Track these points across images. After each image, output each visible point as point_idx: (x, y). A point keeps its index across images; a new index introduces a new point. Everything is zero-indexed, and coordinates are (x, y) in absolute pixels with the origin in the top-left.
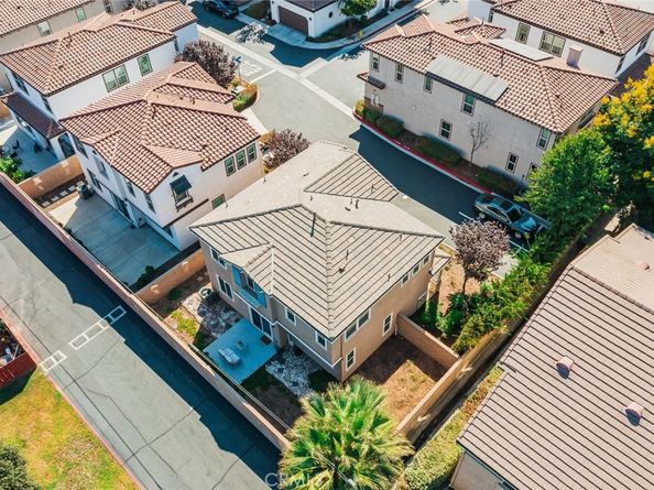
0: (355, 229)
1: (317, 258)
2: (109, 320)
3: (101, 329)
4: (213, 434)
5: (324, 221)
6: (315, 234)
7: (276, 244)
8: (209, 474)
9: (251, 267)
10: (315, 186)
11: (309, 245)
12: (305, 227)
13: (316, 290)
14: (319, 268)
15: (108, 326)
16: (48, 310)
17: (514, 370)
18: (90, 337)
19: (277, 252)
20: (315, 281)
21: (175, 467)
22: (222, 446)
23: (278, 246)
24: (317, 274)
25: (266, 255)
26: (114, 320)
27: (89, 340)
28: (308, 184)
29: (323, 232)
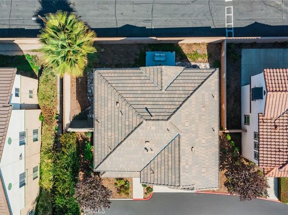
0: (131, 130)
1: (133, 99)
2: (229, 29)
3: (227, 23)
4: (135, 27)
5: (146, 120)
6: (145, 110)
7: (161, 92)
8: (122, 14)
9: (159, 70)
10: (177, 143)
11: (143, 103)
12: (154, 110)
13: (120, 85)
14: (128, 96)
15: (226, 26)
16: (262, 10)
17: (4, 106)
18: (227, 16)
19: (157, 89)
20: (124, 88)
21: (135, 6)
22: (127, 25)
23: (158, 92)
24: (127, 92)
25: (160, 83)
26: (227, 31)
27: (226, 15)
28: (182, 141)
29: (142, 114)
